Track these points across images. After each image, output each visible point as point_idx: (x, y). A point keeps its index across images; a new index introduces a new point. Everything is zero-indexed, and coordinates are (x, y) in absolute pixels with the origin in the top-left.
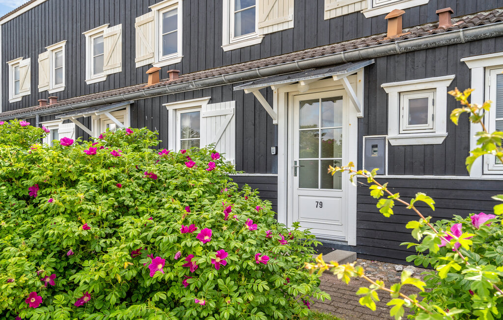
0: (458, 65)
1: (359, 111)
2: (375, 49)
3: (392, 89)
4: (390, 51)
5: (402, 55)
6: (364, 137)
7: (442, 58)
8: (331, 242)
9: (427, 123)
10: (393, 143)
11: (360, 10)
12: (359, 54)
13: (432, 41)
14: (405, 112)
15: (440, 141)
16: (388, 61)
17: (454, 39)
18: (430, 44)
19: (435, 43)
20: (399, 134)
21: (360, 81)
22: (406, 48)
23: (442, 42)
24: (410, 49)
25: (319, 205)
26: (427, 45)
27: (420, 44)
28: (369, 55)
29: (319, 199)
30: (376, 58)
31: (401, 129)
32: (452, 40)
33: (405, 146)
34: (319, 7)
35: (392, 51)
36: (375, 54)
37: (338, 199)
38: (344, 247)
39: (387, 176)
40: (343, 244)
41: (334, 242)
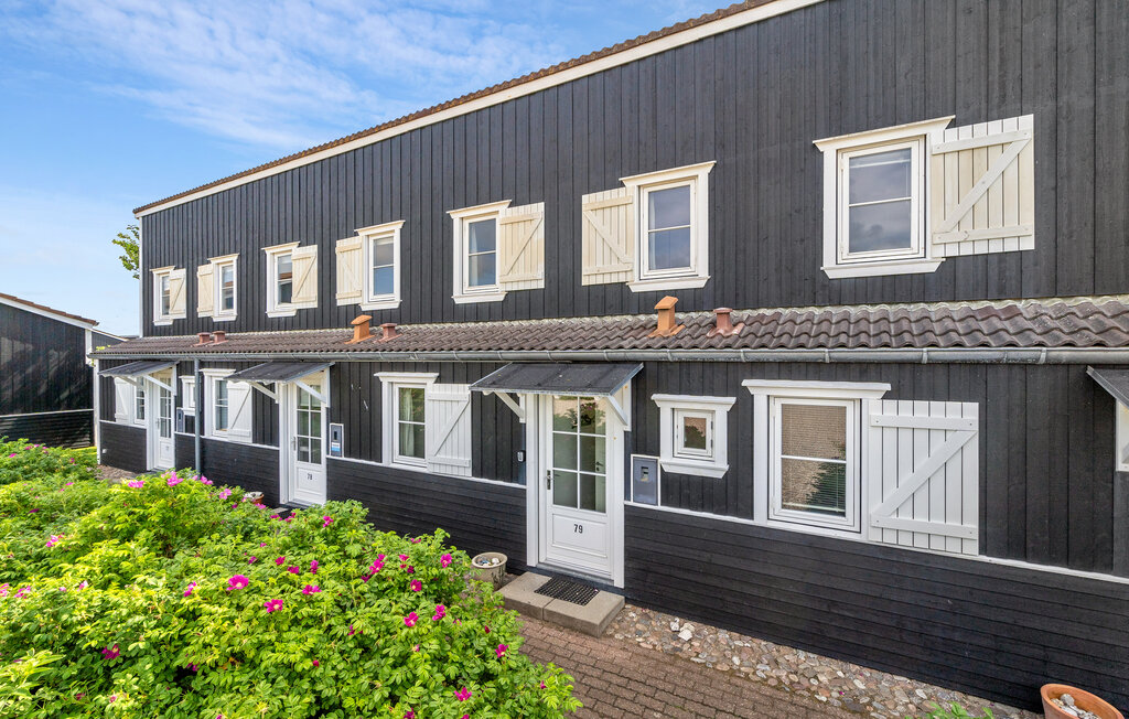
0: (739, 388)
1: (625, 424)
2: (643, 353)
3: (664, 403)
4: (661, 358)
5: (675, 366)
6: (632, 456)
7: (720, 375)
8: (594, 579)
9: (705, 449)
10: (667, 468)
11: (625, 281)
12: (624, 356)
14: (680, 432)
15: (720, 475)
16: (660, 368)
17: (734, 358)
20: (674, 457)
21: (626, 387)
22: (679, 359)
24: (684, 360)
25: (578, 529)
27: (696, 357)
29: (579, 523)
30: (645, 362)
31: (675, 452)
33: (681, 474)
34: (576, 268)
37: (602, 525)
38: (611, 589)
39: (660, 507)
40: (609, 583)
41: (598, 580)
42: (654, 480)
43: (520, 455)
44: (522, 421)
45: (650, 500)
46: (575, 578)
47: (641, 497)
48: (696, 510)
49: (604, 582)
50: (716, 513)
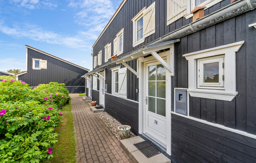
0: (247, 31)
1: (171, 72)
2: (177, 32)
3: (190, 58)
4: (187, 31)
5: (197, 33)
6: (175, 88)
7: (229, 29)
8: (160, 146)
9: (218, 82)
10: (192, 95)
11: (183, 16)
12: (169, 37)
13: (218, 16)
14: (201, 73)
15: (230, 99)
16: (188, 38)
17: (240, 8)
18: (217, 19)
19: (221, 17)
20: (197, 88)
21: (171, 54)
22: (198, 27)
23: (228, 14)
24: (201, 27)
25: (156, 123)
26: (214, 20)
27: (208, 20)
28: (175, 37)
30: (180, 38)
31: (198, 85)
32: (238, 10)
33: (200, 98)
34: (165, 20)
35: (188, 31)
36: (178, 35)
37: (164, 122)
38: (165, 153)
39: (188, 117)
40: (165, 151)
41: (161, 148)
42: (185, 101)
43: (137, 90)
44: (137, 77)
45: (183, 112)
46: (153, 144)
47: (179, 110)
48: (211, 121)
49: (163, 149)
50: (227, 126)
